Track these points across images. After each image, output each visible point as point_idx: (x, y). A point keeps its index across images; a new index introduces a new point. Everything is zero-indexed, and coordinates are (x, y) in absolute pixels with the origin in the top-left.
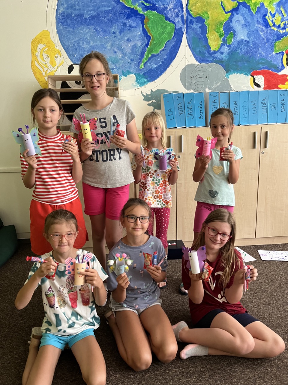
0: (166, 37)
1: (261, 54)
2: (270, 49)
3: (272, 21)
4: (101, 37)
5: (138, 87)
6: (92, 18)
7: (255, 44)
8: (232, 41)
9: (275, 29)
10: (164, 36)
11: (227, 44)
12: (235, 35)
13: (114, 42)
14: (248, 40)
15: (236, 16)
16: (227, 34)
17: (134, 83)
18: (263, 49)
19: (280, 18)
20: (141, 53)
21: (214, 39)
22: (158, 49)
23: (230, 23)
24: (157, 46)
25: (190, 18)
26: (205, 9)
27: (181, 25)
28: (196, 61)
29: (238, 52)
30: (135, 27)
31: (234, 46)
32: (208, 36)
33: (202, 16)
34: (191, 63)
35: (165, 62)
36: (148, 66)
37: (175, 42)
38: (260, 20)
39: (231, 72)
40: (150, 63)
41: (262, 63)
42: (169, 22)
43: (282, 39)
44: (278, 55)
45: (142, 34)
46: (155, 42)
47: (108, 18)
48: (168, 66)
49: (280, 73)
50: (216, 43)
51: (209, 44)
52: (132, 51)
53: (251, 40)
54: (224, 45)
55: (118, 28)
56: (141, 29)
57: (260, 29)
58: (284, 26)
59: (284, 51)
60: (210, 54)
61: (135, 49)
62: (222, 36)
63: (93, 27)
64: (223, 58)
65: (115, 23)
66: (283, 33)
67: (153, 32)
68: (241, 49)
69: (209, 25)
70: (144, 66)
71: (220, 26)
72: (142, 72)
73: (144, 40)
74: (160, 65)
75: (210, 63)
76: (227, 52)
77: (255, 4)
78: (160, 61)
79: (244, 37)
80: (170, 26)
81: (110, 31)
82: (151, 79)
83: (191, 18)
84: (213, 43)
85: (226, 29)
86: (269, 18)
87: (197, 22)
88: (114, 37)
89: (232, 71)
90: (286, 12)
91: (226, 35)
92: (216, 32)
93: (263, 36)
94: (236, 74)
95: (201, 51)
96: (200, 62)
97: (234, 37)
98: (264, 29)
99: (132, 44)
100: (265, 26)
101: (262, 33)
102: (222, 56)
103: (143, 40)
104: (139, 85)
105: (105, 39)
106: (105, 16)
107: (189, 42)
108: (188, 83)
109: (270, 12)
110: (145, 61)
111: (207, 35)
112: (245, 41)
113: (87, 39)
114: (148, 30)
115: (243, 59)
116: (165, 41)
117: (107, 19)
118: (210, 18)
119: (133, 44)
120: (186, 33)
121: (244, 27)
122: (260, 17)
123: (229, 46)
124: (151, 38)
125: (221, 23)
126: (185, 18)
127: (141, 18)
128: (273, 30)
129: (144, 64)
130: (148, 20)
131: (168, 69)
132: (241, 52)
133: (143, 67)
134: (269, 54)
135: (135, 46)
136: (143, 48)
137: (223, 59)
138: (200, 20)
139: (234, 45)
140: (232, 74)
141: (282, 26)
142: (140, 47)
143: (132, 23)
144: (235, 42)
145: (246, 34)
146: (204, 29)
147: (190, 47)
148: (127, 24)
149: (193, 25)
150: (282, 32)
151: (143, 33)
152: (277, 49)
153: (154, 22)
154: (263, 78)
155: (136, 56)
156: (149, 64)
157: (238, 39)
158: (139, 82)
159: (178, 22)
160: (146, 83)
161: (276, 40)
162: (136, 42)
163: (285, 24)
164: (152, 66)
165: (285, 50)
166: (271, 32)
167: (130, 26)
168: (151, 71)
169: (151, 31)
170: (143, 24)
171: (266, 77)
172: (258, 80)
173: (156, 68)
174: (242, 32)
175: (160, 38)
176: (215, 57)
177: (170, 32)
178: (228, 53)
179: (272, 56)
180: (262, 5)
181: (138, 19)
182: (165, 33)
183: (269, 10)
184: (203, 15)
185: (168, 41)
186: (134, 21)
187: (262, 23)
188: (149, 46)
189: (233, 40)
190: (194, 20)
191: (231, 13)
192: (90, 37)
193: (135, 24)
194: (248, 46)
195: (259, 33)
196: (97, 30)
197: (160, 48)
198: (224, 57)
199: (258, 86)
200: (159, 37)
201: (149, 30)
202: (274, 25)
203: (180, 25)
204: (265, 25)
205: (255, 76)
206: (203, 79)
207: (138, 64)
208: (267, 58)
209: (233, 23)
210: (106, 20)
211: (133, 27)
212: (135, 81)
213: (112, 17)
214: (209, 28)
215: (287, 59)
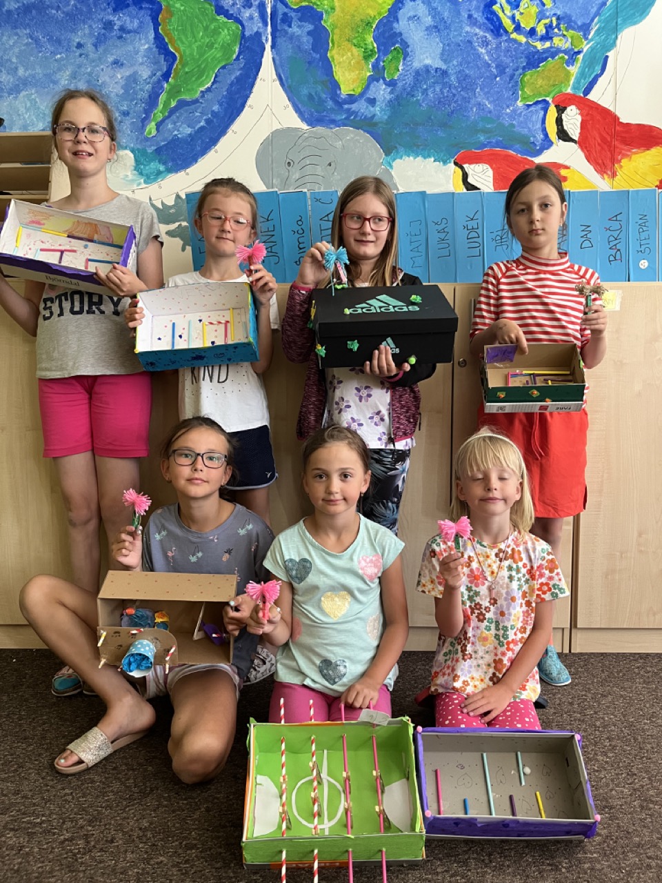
0: (218, 56)
1: (482, 107)
2: (506, 94)
3: (513, 18)
4: (46, 58)
5: (139, 184)
6: (27, 9)
7: (465, 80)
8: (398, 70)
9: (522, 39)
10: (211, 55)
11: (384, 79)
12: (406, 55)
13: (80, 67)
14: (444, 67)
15: (409, 4)
16: (386, 52)
17: (129, 173)
18: (488, 92)
19: (534, 10)
20: (150, 96)
21: (350, 63)
22: (195, 87)
23: (393, 22)
24: (194, 79)
25: (281, 9)
27: (259, 28)
28: (299, 120)
29: (417, 100)
30: (136, 32)
31: (406, 83)
32: (332, 57)
33: (315, 3)
34: (285, 126)
35: (215, 120)
36: (169, 130)
37: (241, 69)
38: (478, 16)
39: (397, 152)
40: (175, 123)
41: (485, 131)
42: (225, 20)
43: (541, 65)
44: (532, 109)
45: (154, 49)
46: (187, 70)
47: (65, 10)
48: (223, 132)
49: (538, 160)
50: (353, 75)
51: (336, 78)
52: (126, 91)
53: (453, 67)
54: (378, 81)
55: (91, 34)
56: (152, 35)
57: (478, 39)
58: (547, 32)
59: (549, 99)
60: (339, 103)
61: (134, 86)
62: (371, 56)
63: (28, 31)
64: (374, 116)
65: (84, 23)
66: (546, 51)
67: (183, 43)
68: (425, 92)
69: (335, 26)
70: (158, 129)
71: (364, 29)
72: (150, 146)
73: (159, 62)
74: (202, 128)
75: (339, 127)
76: (385, 98)
78: (201, 117)
79: (433, 59)
80: (228, 30)
81: (69, 41)
82: (177, 164)
83: (286, 10)
84: (347, 74)
85: (382, 40)
86: (503, 11)
87: (300, 20)
88: (81, 55)
89: (402, 150)
91: (381, 54)
92: (355, 46)
93: (487, 58)
94: (411, 158)
95: (313, 94)
96: (311, 122)
97: (404, 59)
98: (490, 39)
99: (127, 72)
100: (492, 31)
101: (483, 50)
102: (372, 109)
103: (156, 63)
104: (142, 181)
105: (56, 60)
106: (59, 6)
107: (280, 71)
108: (279, 179)
110: (160, 117)
111: (329, 55)
112: (436, 71)
113: (10, 60)
114: (169, 39)
115: (430, 118)
116: (216, 66)
117: (64, 12)
118: (337, 9)
119: (128, 74)
120: (273, 47)
121: (431, 34)
122: (477, 8)
123: (392, 84)
124: (178, 58)
125: (369, 24)
126: (269, 11)
127: (151, 9)
128: (515, 41)
129: (156, 125)
130: (171, 14)
131: (224, 141)
132: (425, 99)
133: (154, 132)
134: (505, 106)
135: (133, 79)
136: (154, 83)
137: (376, 117)
138: (311, 15)
139: (405, 80)
140: (401, 158)
141: (541, 30)
142: (148, 80)
143: (128, 22)
144: (408, 73)
145: (440, 50)
146: (320, 39)
147: (282, 84)
148: (115, 24)
149: (290, 26)
150: (539, 46)
151: (157, 47)
152: (528, 93)
153: (184, 18)
154: (490, 172)
155: (136, 103)
156: (170, 126)
157: (417, 65)
158: (144, 172)
159: (251, 18)
160: (163, 174)
161: (524, 68)
162: (136, 68)
163: (549, 27)
164: (178, 131)
165: (552, 95)
166: (510, 47)
167: (122, 29)
168: (174, 143)
169: (179, 42)
170: (156, 25)
171: (499, 168)
172: (475, 177)
173: (190, 135)
174: (426, 46)
175: (202, 59)
176: (354, 112)
177: (228, 45)
178: (388, 101)
179: (514, 111)
181: (142, 12)
182: (216, 46)
184: (319, 3)
185: (224, 67)
186: (132, 17)
187: (484, 24)
188: (170, 80)
189: (400, 68)
190: (293, 14)
192: (17, 57)
193: (136, 23)
194: (444, 85)
195: (475, 50)
196: (37, 41)
197: (202, 84)
198: (379, 111)
200: (198, 57)
201: (171, 39)
202: (518, 28)
203: (254, 26)
204: (492, 28)
205: (466, 166)
206: (319, 170)
207: (141, 124)
208: (498, 117)
209: (400, 23)
210: (60, 15)
211: (129, 32)
212: (133, 168)
213: (76, 8)
214: (335, 36)
215: (559, 121)
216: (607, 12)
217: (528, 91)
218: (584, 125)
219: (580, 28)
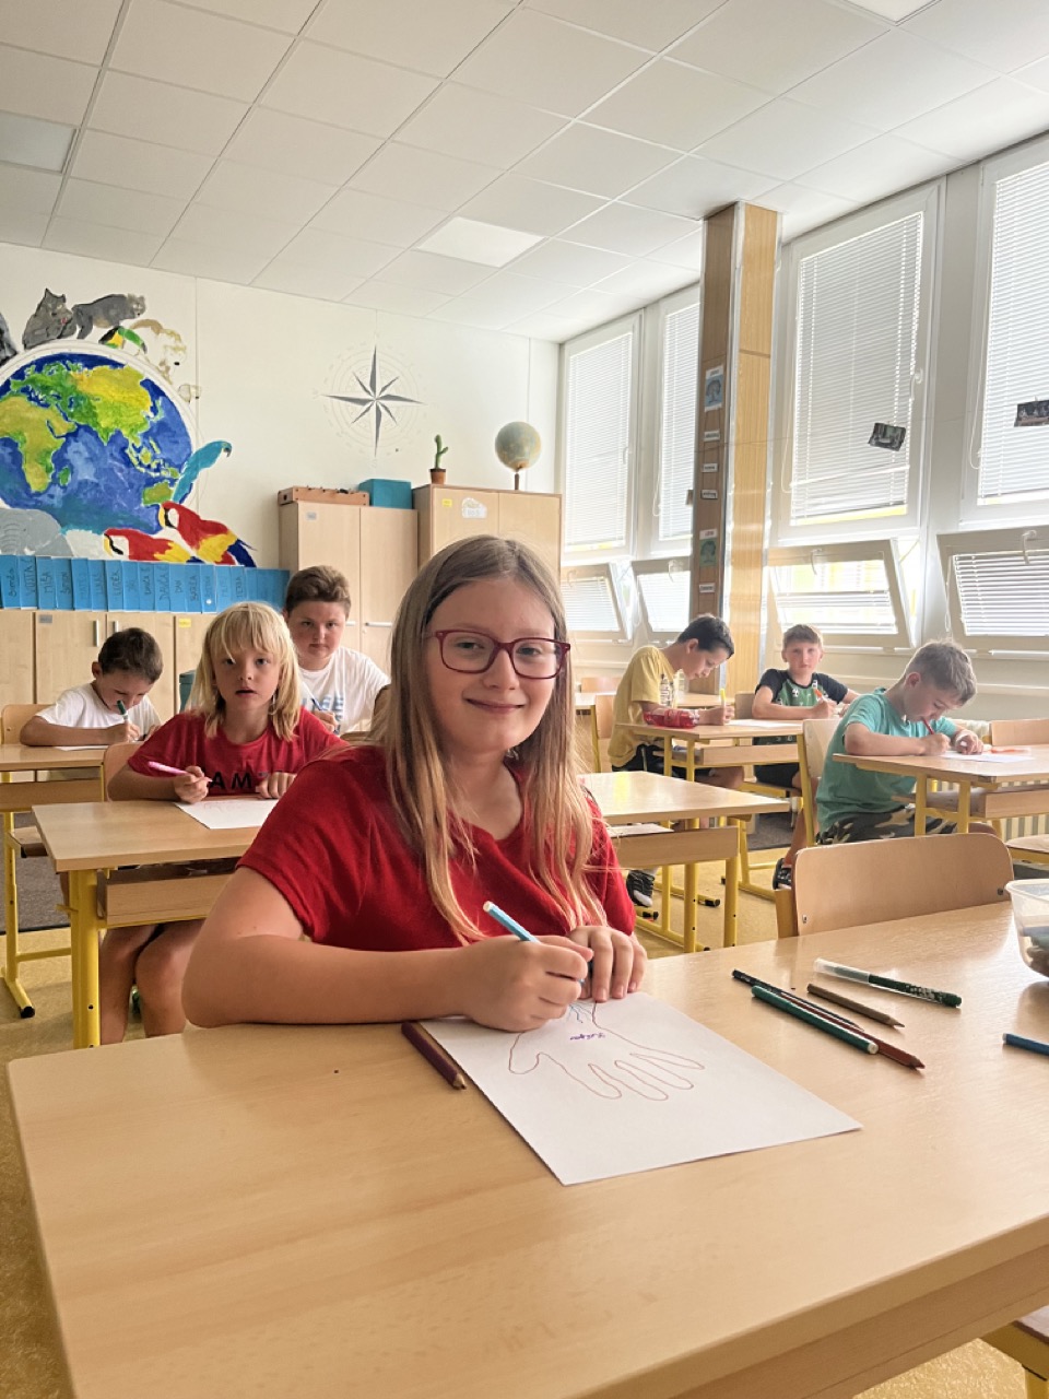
1: (120, 505)
2: (135, 499)
3: (137, 458)
7: (108, 488)
8: (68, 481)
9: (143, 470)
11: (59, 485)
12: (72, 472)
14: (96, 481)
15: (73, 444)
16: (60, 469)
18: (124, 497)
19: (150, 454)
21: (36, 473)
23: (64, 453)
26: (19, 427)
28: (3, 503)
29: (80, 498)
31: (73, 488)
32: (25, 469)
33: (13, 437)
38: (116, 454)
39: (69, 526)
41: (123, 518)
43: (154, 485)
44: (150, 509)
49: (155, 536)
50: (39, 480)
51: (28, 481)
53: (102, 481)
54: (55, 485)
57: (116, 468)
58: (157, 467)
60: (30, 496)
62: (50, 471)
64: (53, 504)
66: (157, 478)
68: (85, 494)
69: (26, 452)
71: (45, 455)
75: (31, 509)
76: (60, 496)
77: (106, 430)
79: (90, 476)
84: (35, 480)
85: (57, 462)
86: (131, 453)
87: (4, 445)
89: (71, 525)
90: (158, 446)
91: (57, 470)
92: (40, 464)
93: (122, 478)
94: (78, 530)
96: (11, 505)
97: (72, 475)
98: (124, 468)
100: (125, 464)
101: (119, 474)
102: (52, 500)
109: (133, 445)
111: (22, 467)
112: (92, 483)
115: (89, 509)
118: (28, 442)
121: (88, 462)
122: (116, 450)
123: (64, 488)
128: (139, 471)
132: (86, 498)
134: (134, 506)
138: (10, 443)
139: (72, 486)
140: (71, 529)
141: (154, 466)
144: (74, 482)
145: (94, 472)
146: (17, 457)
150: (153, 475)
154: (126, 541)
157: (80, 478)
161: (144, 486)
163: (159, 465)
166: (136, 473)
171: (131, 539)
172: (118, 543)
174: (85, 468)
176: (40, 501)
178: (62, 497)
179: (139, 509)
180: (119, 433)
183: (131, 441)
184: (15, 437)
187: (120, 459)
189: (69, 479)
191: (64, 439)
194: (97, 491)
195: (115, 473)
198: (56, 502)
199: (120, 552)
202: (140, 464)
204: (125, 462)
205: (112, 537)
206: (18, 533)
208: (131, 511)
209: (69, 454)
214: (27, 457)
215: (166, 517)
216: (191, 459)
217: (147, 499)
218: (180, 520)
219: (176, 466)
